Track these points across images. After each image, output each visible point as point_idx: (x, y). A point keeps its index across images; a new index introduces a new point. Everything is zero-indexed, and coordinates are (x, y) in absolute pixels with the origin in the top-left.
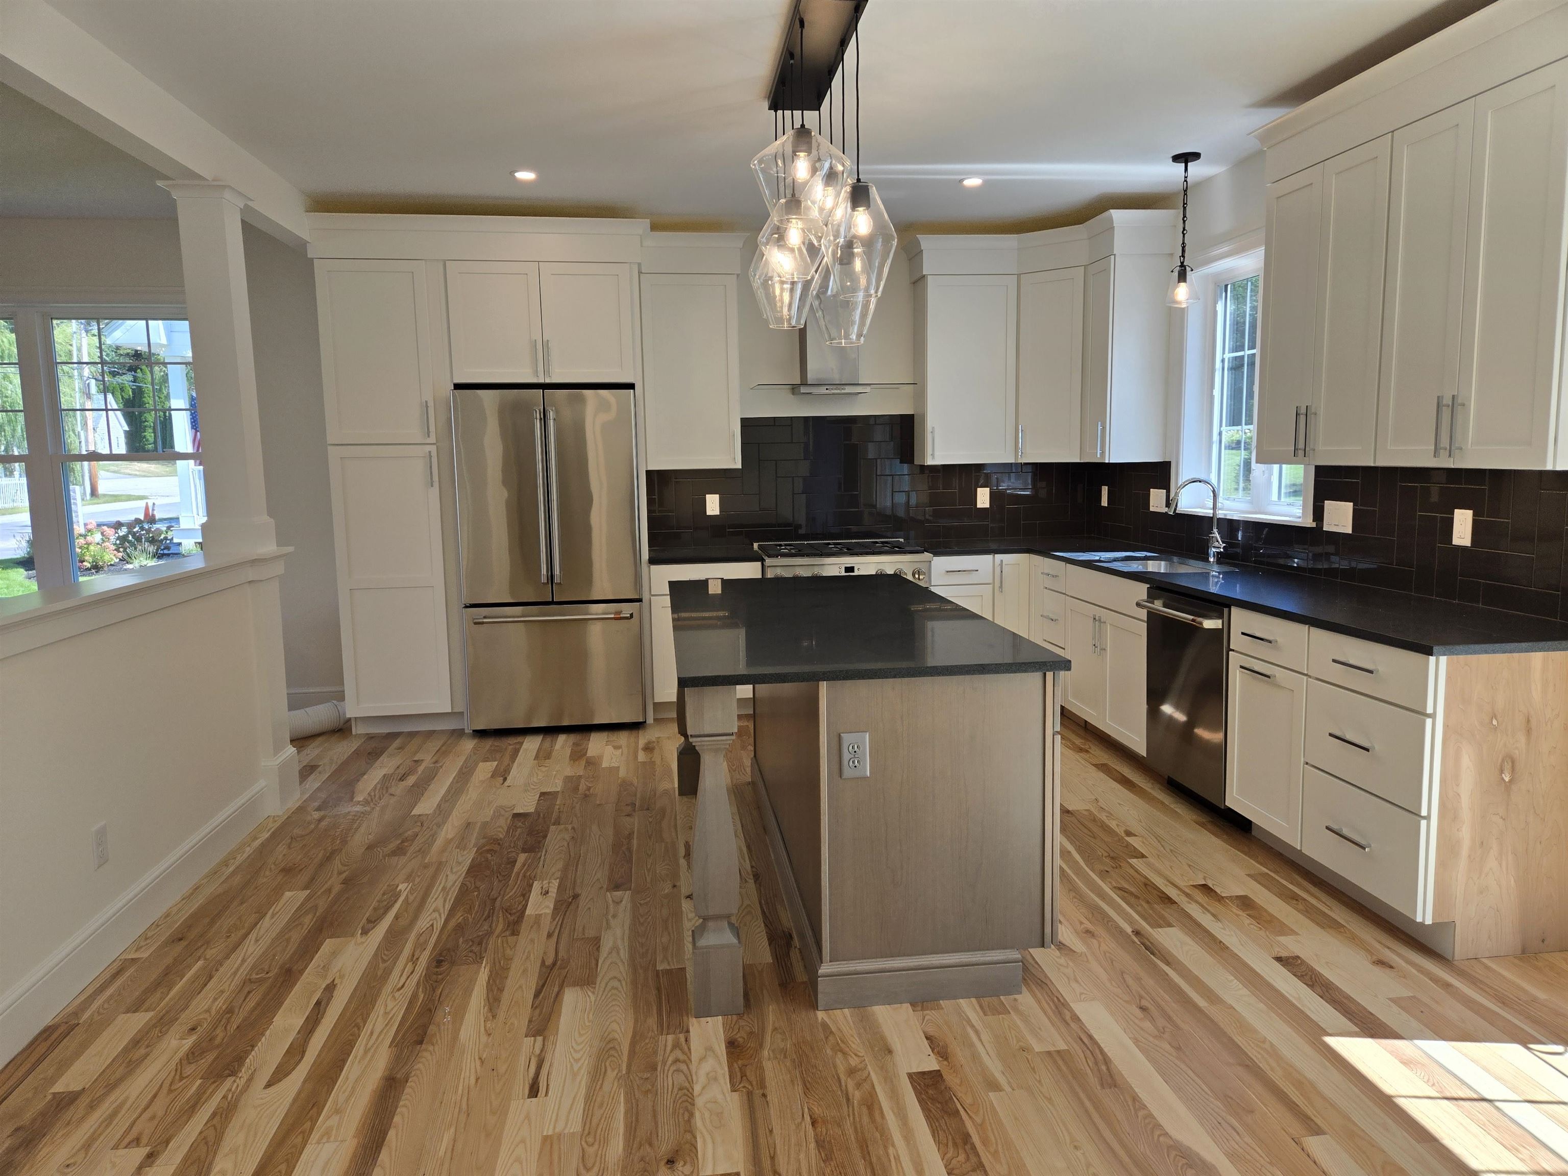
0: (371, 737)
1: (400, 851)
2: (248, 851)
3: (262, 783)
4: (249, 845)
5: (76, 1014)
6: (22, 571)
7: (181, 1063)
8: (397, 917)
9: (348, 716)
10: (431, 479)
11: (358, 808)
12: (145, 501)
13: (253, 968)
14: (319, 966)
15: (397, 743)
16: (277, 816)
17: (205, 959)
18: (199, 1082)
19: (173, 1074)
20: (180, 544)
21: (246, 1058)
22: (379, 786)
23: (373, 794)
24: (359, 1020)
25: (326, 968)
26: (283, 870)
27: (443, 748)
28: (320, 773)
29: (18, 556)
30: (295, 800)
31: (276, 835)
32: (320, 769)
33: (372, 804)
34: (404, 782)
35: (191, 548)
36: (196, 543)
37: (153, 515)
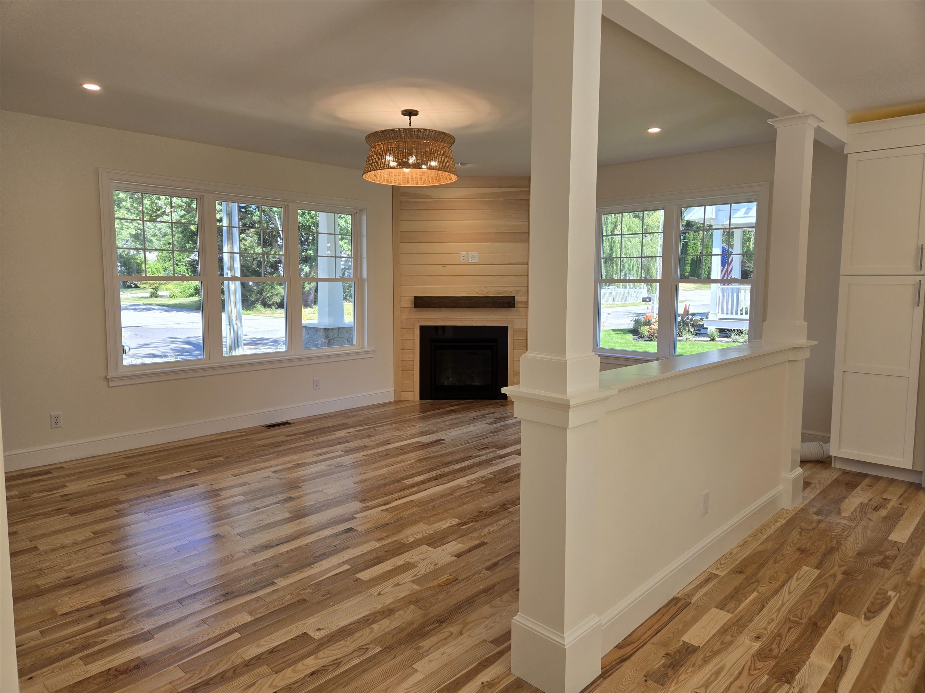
0: (846, 473)
1: (884, 564)
2: (774, 528)
3: (781, 487)
4: (774, 524)
5: (689, 595)
6: (631, 335)
7: (753, 657)
8: (891, 616)
9: (830, 455)
10: (919, 300)
11: (845, 522)
12: (686, 303)
13: (790, 612)
14: (836, 630)
15: (866, 481)
16: (789, 510)
17: (758, 592)
18: (766, 677)
19: (749, 663)
20: (707, 328)
21: (796, 675)
22: (858, 510)
23: (854, 514)
24: (874, 686)
25: (841, 634)
26: (799, 549)
27: (906, 495)
28: (813, 488)
29: (629, 328)
30: (799, 504)
31: (791, 523)
32: (812, 485)
33: (855, 522)
34: (877, 512)
35: (713, 331)
36: (716, 328)
37: (688, 311)
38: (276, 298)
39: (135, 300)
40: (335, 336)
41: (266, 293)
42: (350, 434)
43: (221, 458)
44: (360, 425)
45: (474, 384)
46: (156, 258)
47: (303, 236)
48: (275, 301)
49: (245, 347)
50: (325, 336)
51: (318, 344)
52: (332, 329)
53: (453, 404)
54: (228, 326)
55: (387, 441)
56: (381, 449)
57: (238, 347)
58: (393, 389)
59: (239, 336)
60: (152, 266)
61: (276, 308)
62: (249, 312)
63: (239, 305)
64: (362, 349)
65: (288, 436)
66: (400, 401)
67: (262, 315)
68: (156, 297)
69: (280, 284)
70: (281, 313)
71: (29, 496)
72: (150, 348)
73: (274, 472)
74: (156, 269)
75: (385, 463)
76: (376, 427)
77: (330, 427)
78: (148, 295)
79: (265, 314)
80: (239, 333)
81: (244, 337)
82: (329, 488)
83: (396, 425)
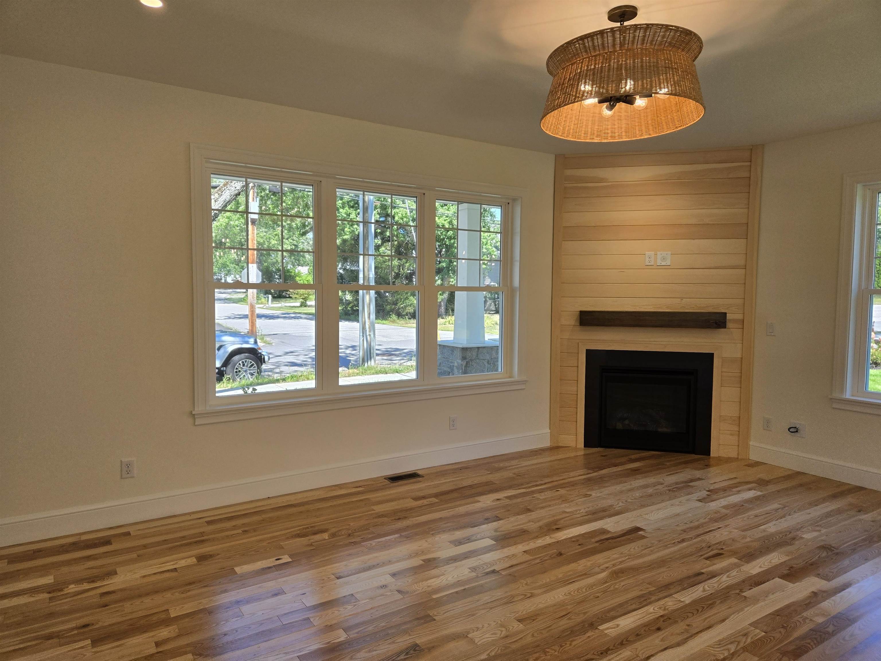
38: (410, 309)
39: (288, 309)
40: (474, 357)
41: (400, 303)
42: (498, 502)
43: (326, 536)
44: (510, 487)
45: (660, 430)
46: (307, 271)
47: (437, 248)
48: (408, 311)
49: (378, 358)
50: (463, 357)
51: (453, 366)
52: (471, 349)
53: (633, 457)
54: (361, 336)
55: (555, 522)
56: (548, 540)
57: (371, 359)
58: (549, 431)
59: (371, 347)
60: (304, 278)
61: (409, 319)
62: (384, 322)
63: (373, 316)
64: (510, 377)
65: (416, 499)
66: (558, 448)
67: (396, 325)
68: (305, 306)
69: (414, 295)
70: (413, 323)
71: (61, 590)
72: (292, 356)
73: (394, 575)
74: (307, 281)
75: (559, 573)
76: (533, 492)
77: (471, 487)
78: (298, 304)
79: (399, 324)
80: (372, 344)
81: (377, 347)
82: (478, 629)
83: (562, 491)
